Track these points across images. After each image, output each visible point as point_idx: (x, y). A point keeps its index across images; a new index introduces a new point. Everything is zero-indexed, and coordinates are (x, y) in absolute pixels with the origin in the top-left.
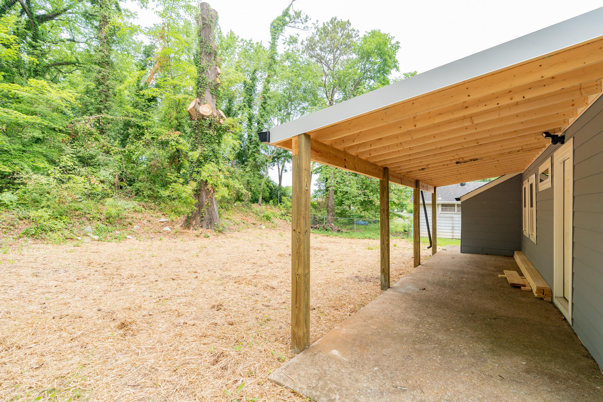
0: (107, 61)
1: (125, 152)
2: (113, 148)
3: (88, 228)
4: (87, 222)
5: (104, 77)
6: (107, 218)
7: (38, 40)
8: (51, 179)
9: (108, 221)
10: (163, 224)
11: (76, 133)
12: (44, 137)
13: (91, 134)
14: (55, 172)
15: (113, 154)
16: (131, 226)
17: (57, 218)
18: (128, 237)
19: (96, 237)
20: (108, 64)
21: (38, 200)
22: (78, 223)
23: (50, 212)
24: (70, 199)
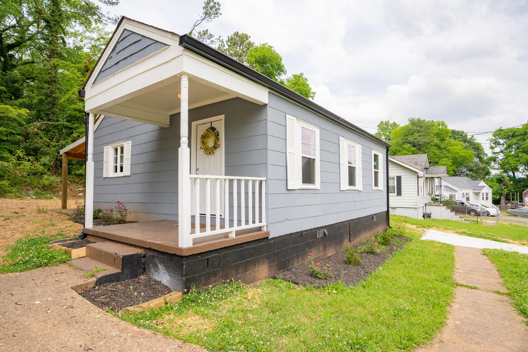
0: (54, 80)
1: (59, 145)
2: (52, 143)
3: (31, 192)
4: (31, 189)
5: (51, 92)
6: (44, 187)
7: (7, 71)
8: (10, 164)
9: (43, 188)
10: (80, 192)
11: (28, 134)
12: (7, 139)
13: (38, 134)
14: (13, 159)
15: (51, 147)
16: (58, 192)
17: (13, 186)
18: (54, 198)
19: (34, 197)
20: (55, 82)
21: (3, 176)
22: (25, 189)
23: (9, 182)
24: (20, 175)
